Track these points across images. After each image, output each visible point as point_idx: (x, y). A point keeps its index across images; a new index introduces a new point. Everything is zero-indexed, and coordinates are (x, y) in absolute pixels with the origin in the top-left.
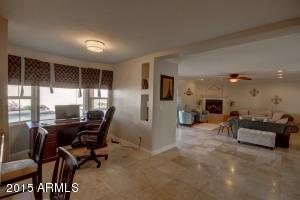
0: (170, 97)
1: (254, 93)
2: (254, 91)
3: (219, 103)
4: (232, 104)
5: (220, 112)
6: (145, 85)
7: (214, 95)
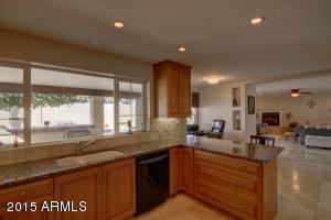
0: (253, 112)
1: (311, 105)
2: (311, 102)
3: (276, 116)
4: (288, 116)
5: (278, 124)
6: (235, 103)
7: (270, 108)
